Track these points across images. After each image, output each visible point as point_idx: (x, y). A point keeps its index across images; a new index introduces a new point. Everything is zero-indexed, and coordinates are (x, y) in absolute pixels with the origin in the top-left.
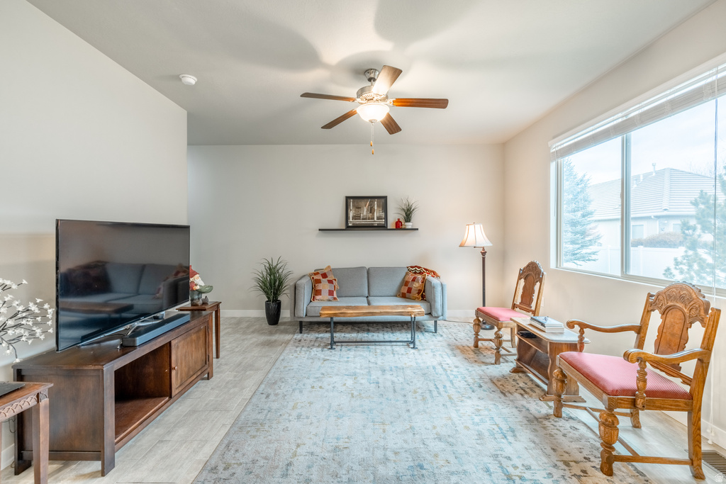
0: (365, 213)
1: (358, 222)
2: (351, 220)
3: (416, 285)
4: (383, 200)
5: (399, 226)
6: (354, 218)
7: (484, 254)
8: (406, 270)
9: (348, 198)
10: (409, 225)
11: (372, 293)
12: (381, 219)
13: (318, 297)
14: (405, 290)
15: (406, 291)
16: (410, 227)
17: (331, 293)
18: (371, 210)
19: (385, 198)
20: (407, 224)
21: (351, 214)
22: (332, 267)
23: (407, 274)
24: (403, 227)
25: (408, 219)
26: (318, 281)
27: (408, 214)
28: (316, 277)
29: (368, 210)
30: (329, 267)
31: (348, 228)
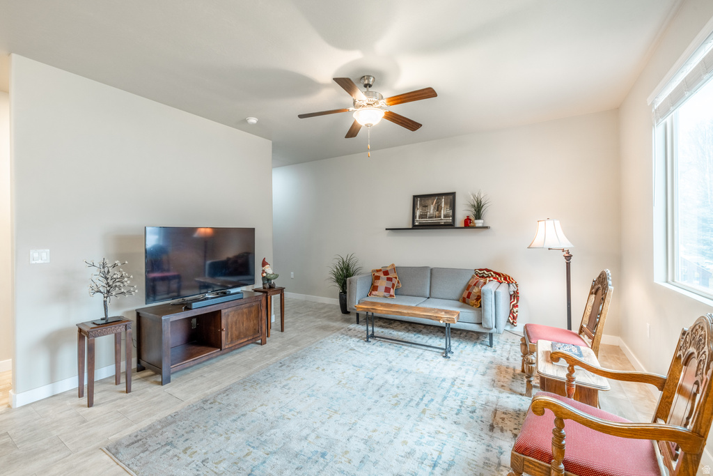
0: (432, 211)
1: (424, 221)
2: (417, 219)
3: (475, 290)
4: (451, 197)
5: (468, 224)
6: (421, 217)
7: (568, 258)
8: (473, 273)
9: (415, 197)
10: (479, 223)
11: (433, 295)
12: (449, 217)
13: (374, 293)
14: (465, 295)
15: (466, 297)
16: (480, 225)
17: (387, 290)
18: (438, 208)
19: (453, 194)
20: (476, 221)
21: (418, 213)
22: (396, 265)
23: (473, 277)
24: (472, 224)
25: (478, 216)
26: (378, 278)
27: (478, 210)
28: (376, 274)
29: (434, 208)
30: (393, 265)
31: (415, 227)
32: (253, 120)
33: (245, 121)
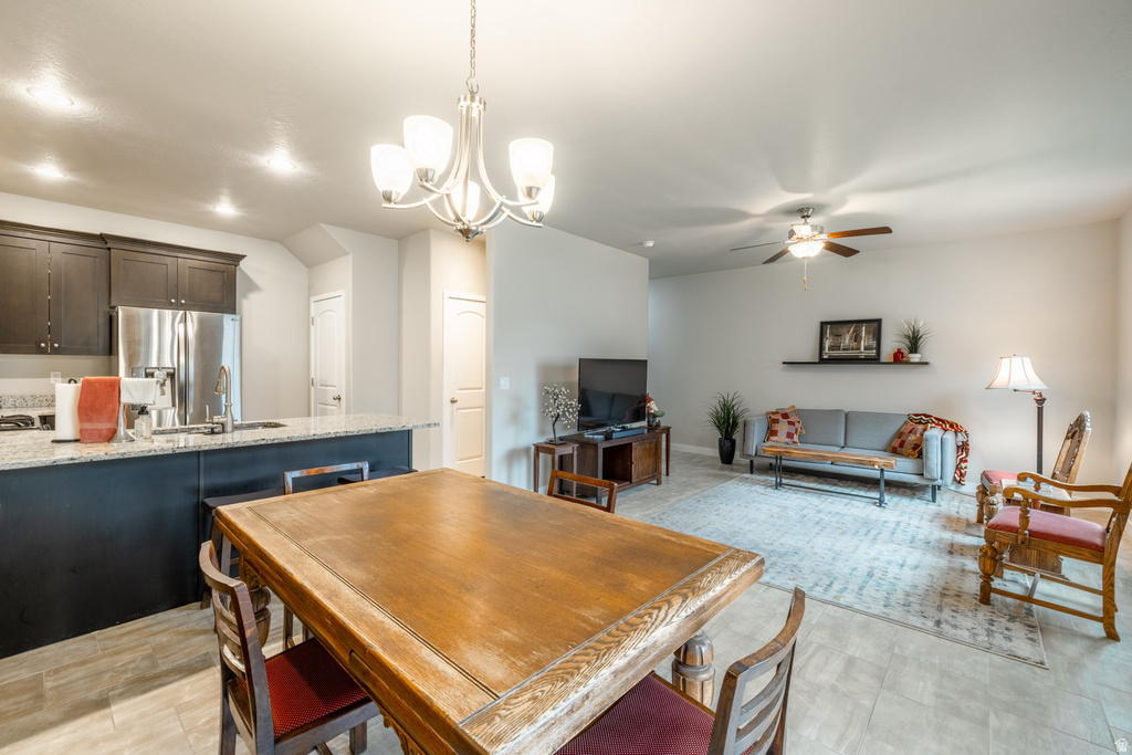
0: (847, 342)
1: (836, 353)
2: (827, 351)
3: (912, 438)
4: (875, 325)
5: (898, 358)
6: (831, 348)
7: (1041, 401)
8: (906, 419)
9: (823, 324)
10: (915, 358)
11: (849, 444)
12: (872, 349)
13: (773, 438)
14: (896, 443)
15: (897, 446)
16: (917, 360)
17: (790, 435)
18: (857, 338)
19: (879, 321)
20: (911, 355)
21: (827, 344)
22: (797, 407)
23: (906, 423)
24: (905, 359)
25: (914, 348)
26: (776, 421)
27: (914, 342)
28: (773, 417)
29: (851, 338)
30: (793, 407)
31: (822, 361)
32: (650, 244)
33: (641, 244)
